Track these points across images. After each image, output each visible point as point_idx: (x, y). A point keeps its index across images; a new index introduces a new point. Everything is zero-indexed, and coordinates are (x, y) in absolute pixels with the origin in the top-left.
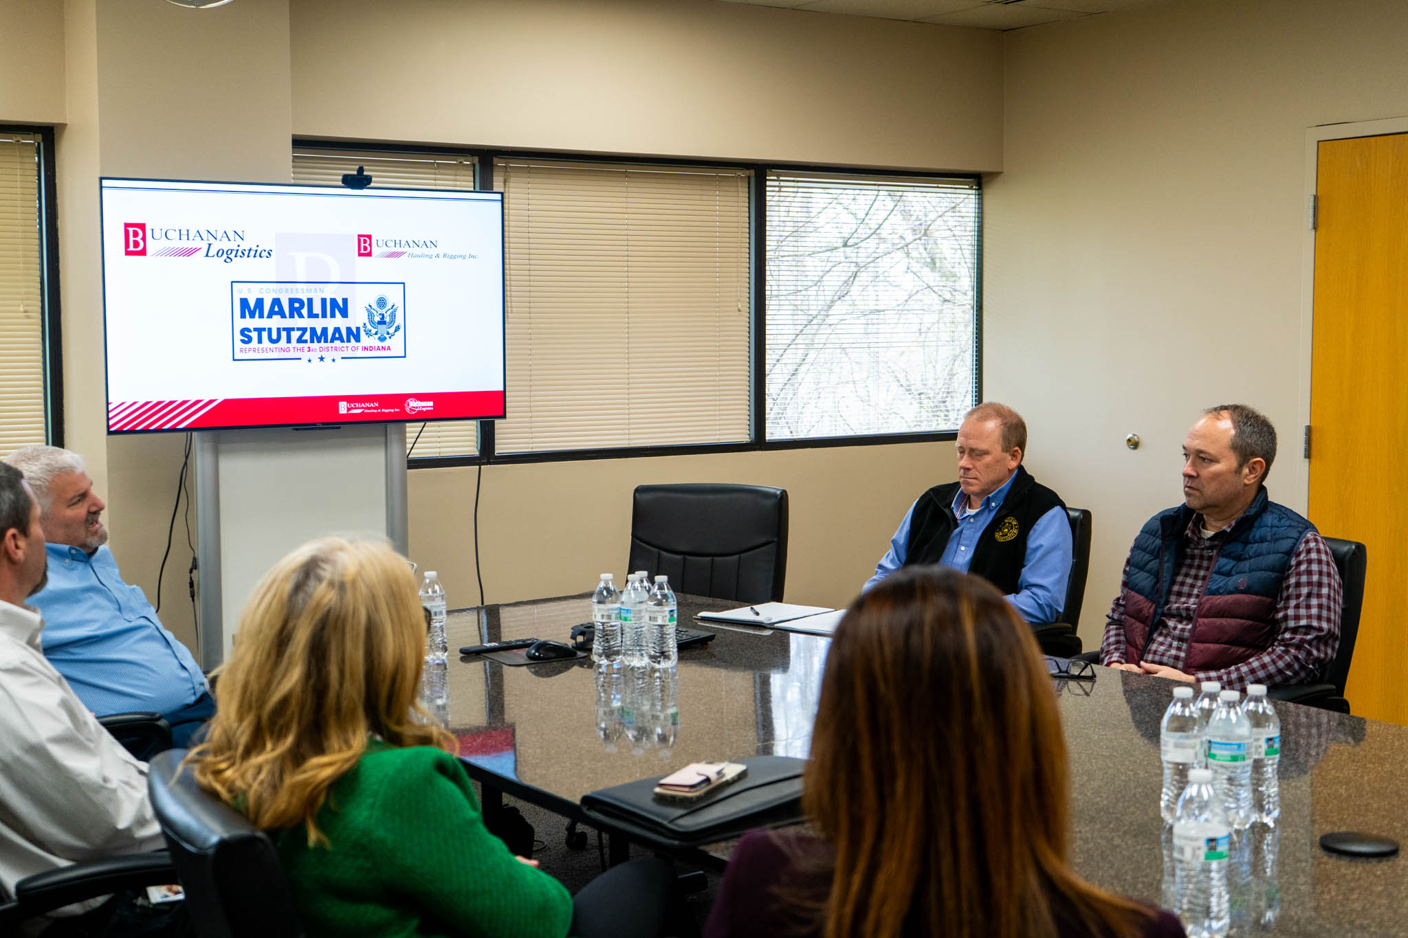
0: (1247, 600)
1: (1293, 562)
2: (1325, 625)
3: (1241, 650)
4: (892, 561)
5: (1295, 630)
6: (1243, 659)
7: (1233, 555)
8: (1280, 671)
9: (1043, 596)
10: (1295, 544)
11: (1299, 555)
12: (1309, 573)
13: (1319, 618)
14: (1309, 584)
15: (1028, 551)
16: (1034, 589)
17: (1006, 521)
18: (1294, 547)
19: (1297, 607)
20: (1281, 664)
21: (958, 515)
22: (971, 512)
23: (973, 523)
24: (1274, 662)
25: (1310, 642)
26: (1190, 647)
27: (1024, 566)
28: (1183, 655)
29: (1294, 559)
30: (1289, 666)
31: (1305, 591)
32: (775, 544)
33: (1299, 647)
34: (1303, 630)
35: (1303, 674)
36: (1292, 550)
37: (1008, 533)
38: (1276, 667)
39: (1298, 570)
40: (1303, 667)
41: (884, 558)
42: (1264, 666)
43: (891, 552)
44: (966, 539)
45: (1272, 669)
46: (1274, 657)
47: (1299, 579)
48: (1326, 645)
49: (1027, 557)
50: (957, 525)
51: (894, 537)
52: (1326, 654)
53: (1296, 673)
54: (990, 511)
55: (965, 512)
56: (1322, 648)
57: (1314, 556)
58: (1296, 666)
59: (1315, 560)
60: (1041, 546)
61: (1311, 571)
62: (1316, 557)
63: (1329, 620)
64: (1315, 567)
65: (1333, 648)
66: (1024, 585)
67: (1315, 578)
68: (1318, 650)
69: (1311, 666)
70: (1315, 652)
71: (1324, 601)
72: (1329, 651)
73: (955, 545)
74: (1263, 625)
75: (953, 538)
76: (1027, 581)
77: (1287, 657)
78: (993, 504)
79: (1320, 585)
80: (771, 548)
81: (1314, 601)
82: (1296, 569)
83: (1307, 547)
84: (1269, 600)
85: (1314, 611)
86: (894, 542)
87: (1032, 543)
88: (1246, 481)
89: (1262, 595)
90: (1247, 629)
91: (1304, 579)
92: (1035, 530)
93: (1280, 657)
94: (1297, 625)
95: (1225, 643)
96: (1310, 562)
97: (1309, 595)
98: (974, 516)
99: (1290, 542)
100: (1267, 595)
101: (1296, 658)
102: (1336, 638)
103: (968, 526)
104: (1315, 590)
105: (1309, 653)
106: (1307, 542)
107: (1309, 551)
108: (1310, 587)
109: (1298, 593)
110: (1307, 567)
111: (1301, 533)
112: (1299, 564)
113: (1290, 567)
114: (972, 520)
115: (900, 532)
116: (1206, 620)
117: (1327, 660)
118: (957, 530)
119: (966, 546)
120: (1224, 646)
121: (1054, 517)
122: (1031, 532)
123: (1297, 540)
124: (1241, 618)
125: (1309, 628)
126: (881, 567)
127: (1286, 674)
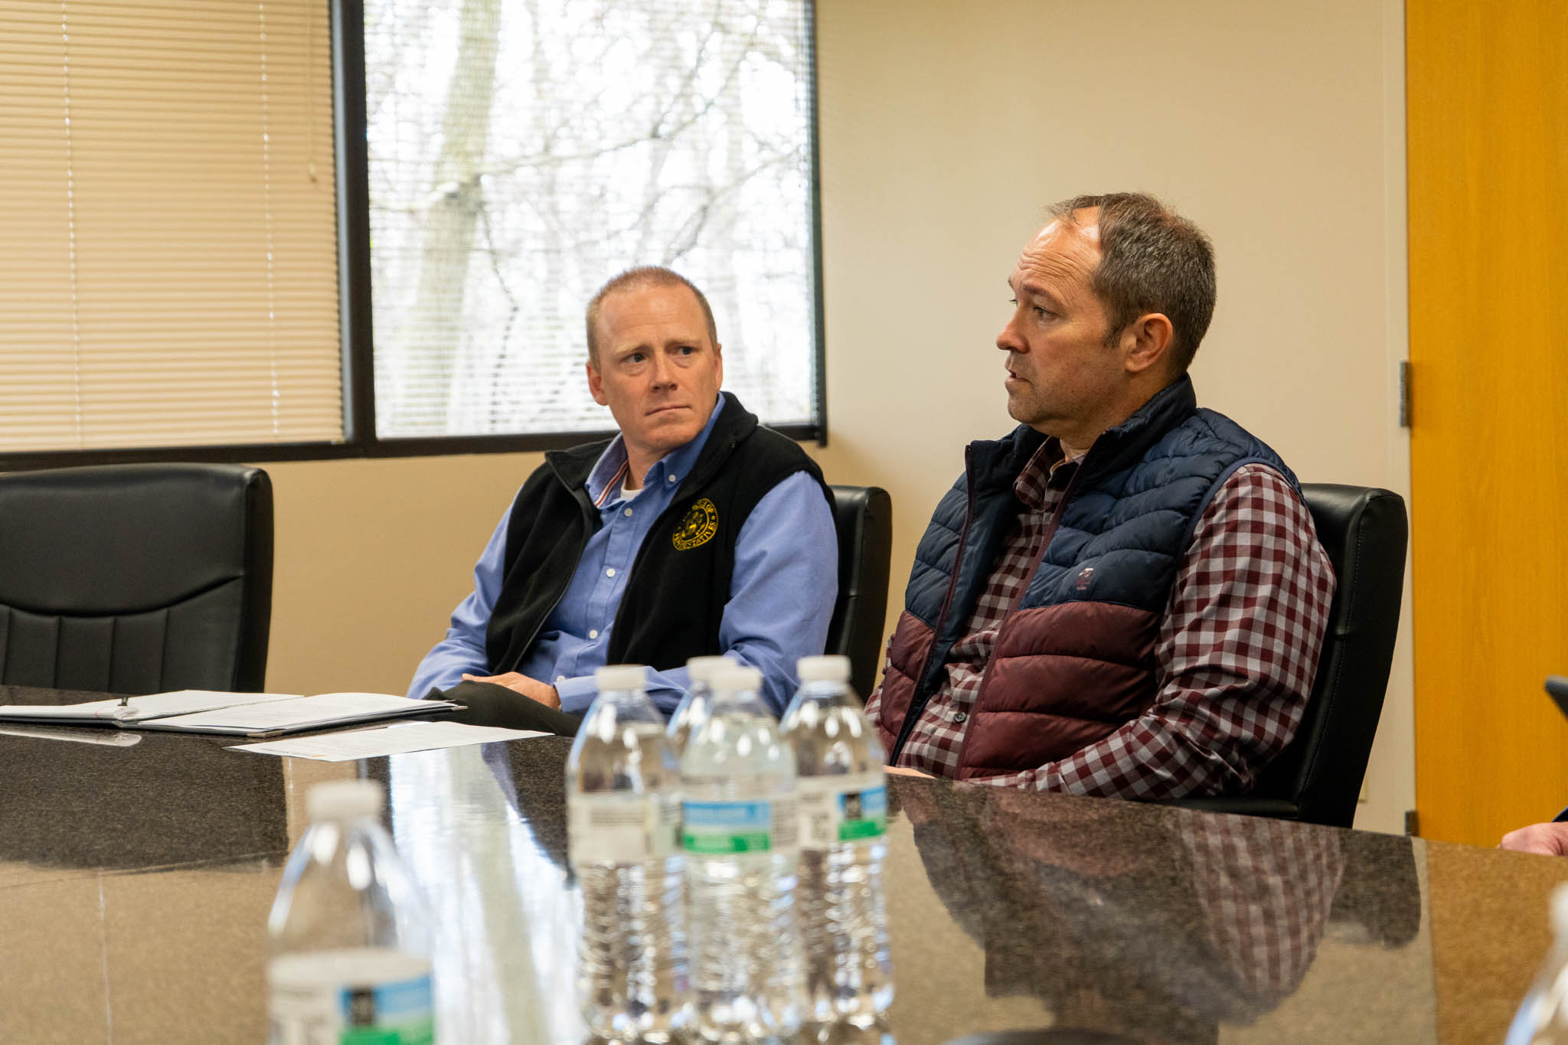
0: (1089, 614)
1: (1199, 530)
2: (1254, 666)
3: (1074, 725)
4: (478, 610)
5: (1186, 678)
6: (1071, 747)
7: (1085, 521)
8: (1142, 770)
9: (767, 661)
10: (1206, 489)
11: (1212, 513)
12: (1230, 551)
13: (1242, 649)
14: (1228, 575)
15: (738, 568)
16: (748, 648)
17: (695, 507)
18: (1202, 495)
19: (1196, 626)
20: (1145, 753)
21: (599, 499)
22: (628, 495)
23: (632, 519)
24: (1129, 748)
25: (1215, 704)
26: (974, 722)
27: (728, 599)
28: (959, 737)
29: (1201, 521)
30: (1163, 757)
31: (1216, 591)
32: (239, 582)
33: (1187, 714)
34: (1204, 677)
35: (1199, 775)
36: (1197, 502)
37: (701, 531)
38: (1134, 760)
39: (1205, 548)
40: (1197, 759)
41: (462, 605)
42: (1108, 760)
43: (476, 592)
44: (616, 553)
45: (1124, 764)
46: (1133, 738)
47: (1207, 565)
48: (1263, 711)
49: (735, 581)
50: (598, 524)
51: (480, 561)
52: (1259, 731)
53: (1182, 773)
54: (666, 492)
55: (617, 496)
56: (1251, 716)
57: (1244, 513)
58: (1181, 756)
59: (1244, 522)
60: (763, 554)
61: (1235, 547)
62: (1249, 518)
63: (1266, 655)
64: (1244, 539)
65: (1284, 721)
66: (730, 642)
67: (1242, 562)
68: (1237, 720)
69: (1215, 757)
70: (1226, 726)
71: (1258, 612)
72: (1271, 727)
73: (595, 567)
74: (1125, 670)
75: (592, 552)
76: (735, 631)
77: (1158, 738)
78: (672, 478)
79: (1253, 577)
80: (232, 592)
81: (1236, 615)
82: (1202, 543)
83: (1233, 496)
84: (1139, 613)
85: (1232, 635)
86: (480, 570)
87: (744, 552)
88: (1131, 365)
89: (1124, 601)
90: (1087, 679)
91: (1217, 565)
92: (752, 523)
93: (1145, 738)
94: (1191, 665)
95: (1038, 710)
96: (1233, 527)
97: (1225, 601)
98: (631, 505)
99: (1194, 485)
100: (1138, 605)
101: (1179, 738)
102: (1294, 698)
103: (621, 525)
104: (1241, 589)
105: (1211, 727)
106: (1235, 484)
107: (1234, 505)
108: (1228, 583)
109: (1202, 596)
110: (1226, 539)
111: (1224, 466)
112: (1210, 533)
113: (1192, 540)
114: (629, 512)
115: (492, 548)
116: (1007, 662)
117: (1264, 746)
118: (599, 535)
119: (616, 567)
120: (1036, 716)
121: (791, 492)
122: (744, 529)
123: (1212, 481)
124: (1075, 654)
125: (1215, 671)
126: (456, 622)
127: (1157, 776)
